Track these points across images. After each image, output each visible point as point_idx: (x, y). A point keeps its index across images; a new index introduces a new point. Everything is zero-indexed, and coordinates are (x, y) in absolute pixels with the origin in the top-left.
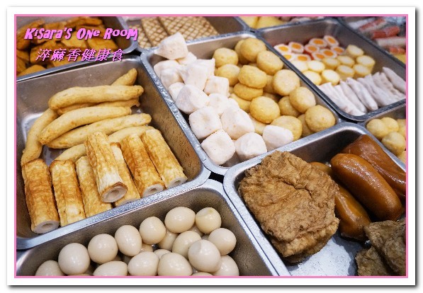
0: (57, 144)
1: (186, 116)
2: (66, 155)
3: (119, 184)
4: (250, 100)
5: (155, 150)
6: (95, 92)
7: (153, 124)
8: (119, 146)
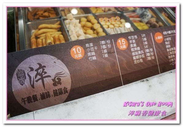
0: (39, 36)
1: (68, 31)
2: (41, 38)
3: (50, 42)
4: (86, 30)
5: (60, 39)
6: (49, 26)
7: (62, 34)
8: (53, 37)
